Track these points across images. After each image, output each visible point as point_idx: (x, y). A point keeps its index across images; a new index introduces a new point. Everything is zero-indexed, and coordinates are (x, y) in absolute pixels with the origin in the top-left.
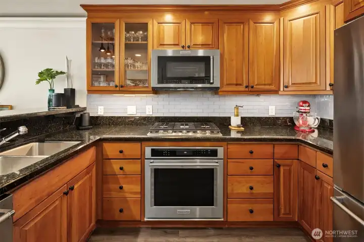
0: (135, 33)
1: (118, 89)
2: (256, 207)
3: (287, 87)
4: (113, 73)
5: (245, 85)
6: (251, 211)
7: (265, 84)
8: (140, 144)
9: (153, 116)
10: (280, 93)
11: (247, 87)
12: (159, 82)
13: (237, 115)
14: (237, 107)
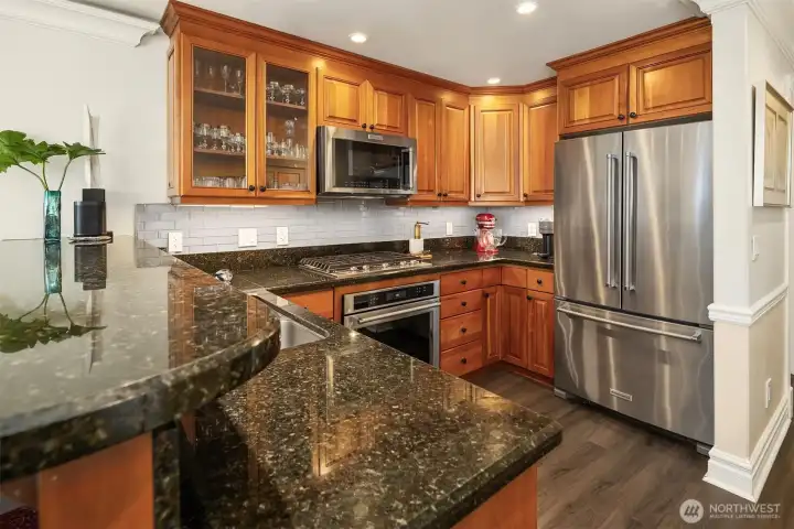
0: (281, 85)
1: (253, 194)
2: (468, 355)
3: (479, 196)
4: (241, 160)
5: (437, 193)
6: (464, 361)
7: (456, 192)
8: (331, 293)
9: (290, 246)
10: (470, 204)
11: (440, 195)
12: (338, 184)
13: (419, 237)
14: (418, 225)
